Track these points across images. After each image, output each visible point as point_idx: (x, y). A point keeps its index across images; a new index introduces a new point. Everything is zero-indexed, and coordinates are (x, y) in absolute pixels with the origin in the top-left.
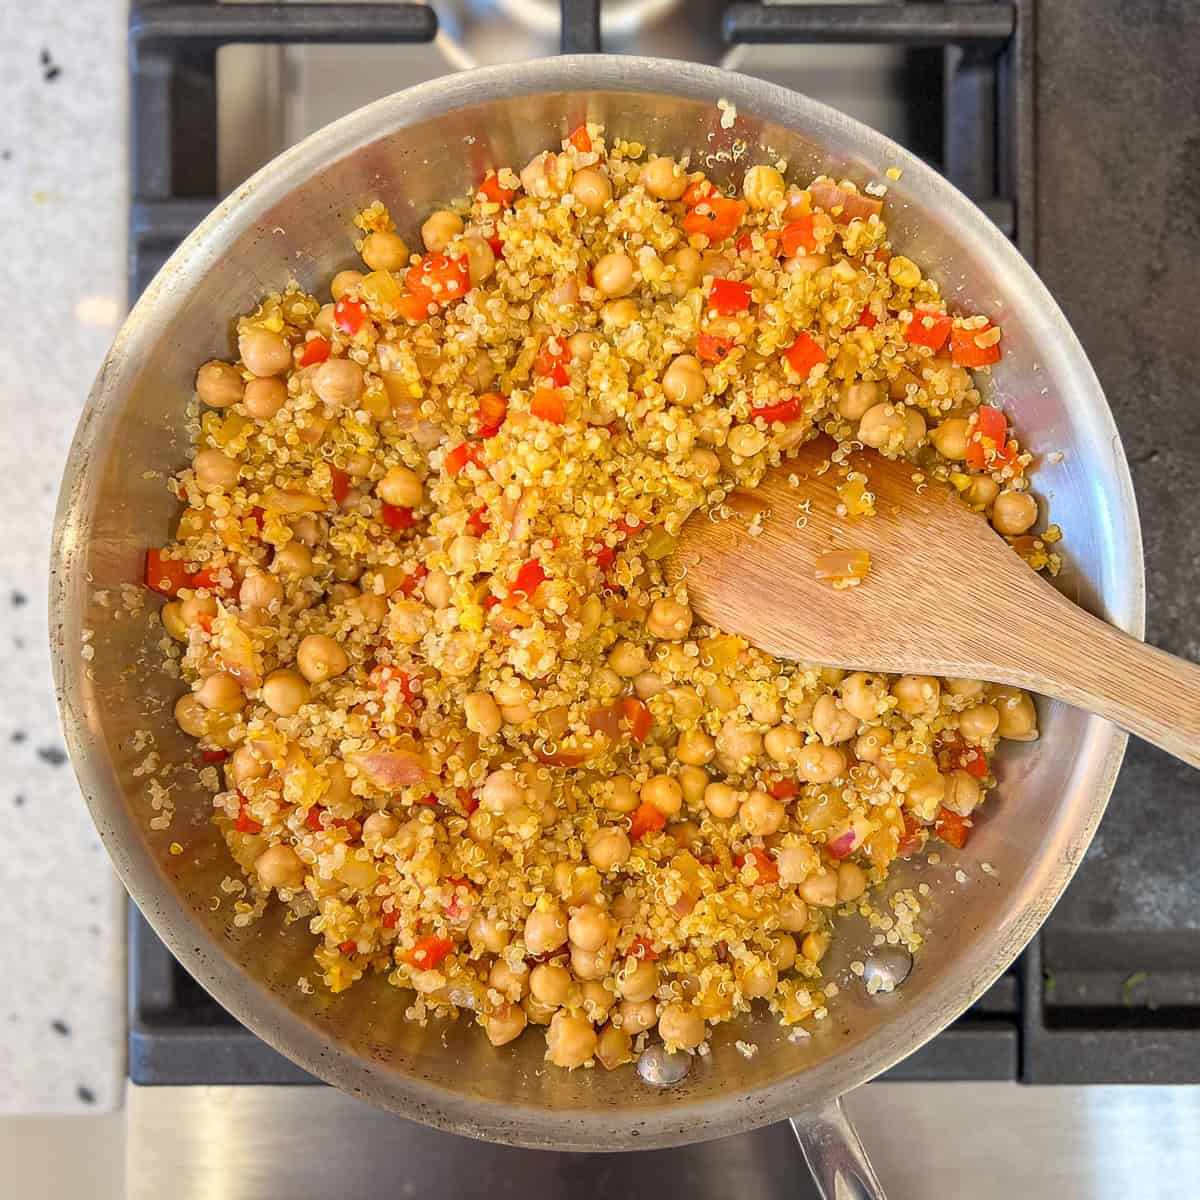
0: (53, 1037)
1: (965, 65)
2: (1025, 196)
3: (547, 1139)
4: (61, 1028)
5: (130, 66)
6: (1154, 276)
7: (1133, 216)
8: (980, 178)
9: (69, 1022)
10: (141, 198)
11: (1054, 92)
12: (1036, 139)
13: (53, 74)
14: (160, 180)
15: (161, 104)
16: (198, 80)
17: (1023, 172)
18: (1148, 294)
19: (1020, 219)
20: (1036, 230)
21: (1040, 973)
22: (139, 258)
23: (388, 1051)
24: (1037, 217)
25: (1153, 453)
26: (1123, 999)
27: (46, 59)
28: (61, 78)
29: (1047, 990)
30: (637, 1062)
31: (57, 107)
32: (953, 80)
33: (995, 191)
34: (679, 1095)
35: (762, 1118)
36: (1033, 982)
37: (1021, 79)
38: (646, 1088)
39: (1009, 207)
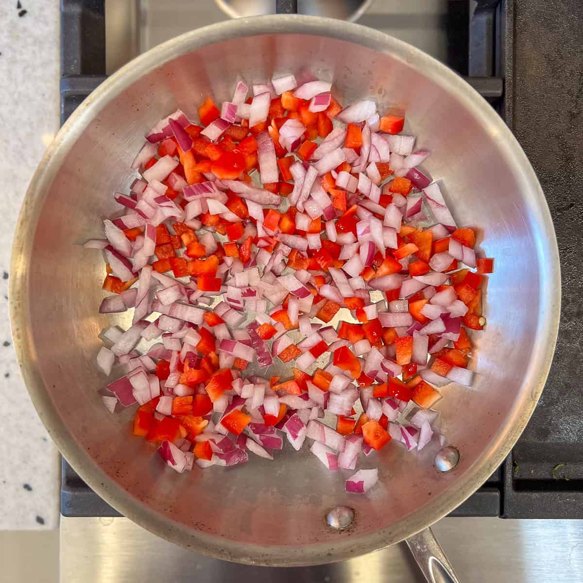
0: (24, 492)
1: (478, 11)
2: (508, 74)
3: (285, 561)
4: (27, 487)
5: (61, 9)
6: (573, 116)
7: (563, 86)
8: (485, 70)
9: (32, 485)
10: (66, 75)
11: (524, 23)
12: (514, 46)
13: (22, 13)
14: (76, 66)
15: (76, 28)
16: (97, 16)
17: (508, 64)
18: (570, 126)
19: (506, 87)
20: (514, 93)
21: (512, 463)
22: (64, 106)
23: (203, 525)
24: (514, 87)
25: (572, 205)
26: (552, 476)
27: (19, 6)
28: (26, 15)
29: (515, 471)
30: (326, 517)
31: (25, 30)
32: (473, 18)
33: (493, 75)
34: (349, 533)
35: (391, 541)
36: (509, 468)
37: (508, 17)
38: (332, 530)
39: (500, 82)
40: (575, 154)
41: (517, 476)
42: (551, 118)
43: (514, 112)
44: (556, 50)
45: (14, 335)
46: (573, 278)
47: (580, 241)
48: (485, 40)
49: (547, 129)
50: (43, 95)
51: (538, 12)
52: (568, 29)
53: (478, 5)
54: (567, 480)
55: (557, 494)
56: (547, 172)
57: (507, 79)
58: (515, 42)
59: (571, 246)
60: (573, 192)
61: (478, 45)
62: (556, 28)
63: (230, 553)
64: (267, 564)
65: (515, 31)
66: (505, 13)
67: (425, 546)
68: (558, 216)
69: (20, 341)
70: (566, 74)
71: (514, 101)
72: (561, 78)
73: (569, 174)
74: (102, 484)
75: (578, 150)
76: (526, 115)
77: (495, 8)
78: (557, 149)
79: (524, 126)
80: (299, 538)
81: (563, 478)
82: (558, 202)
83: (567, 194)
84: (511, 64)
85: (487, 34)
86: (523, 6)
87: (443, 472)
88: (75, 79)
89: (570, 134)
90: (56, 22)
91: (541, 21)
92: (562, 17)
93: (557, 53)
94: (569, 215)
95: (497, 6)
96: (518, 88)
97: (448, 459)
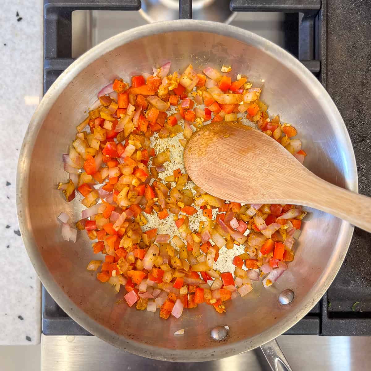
0: (19, 321)
1: (305, 19)
2: (323, 58)
4: (20, 318)
5: (44, 17)
6: (363, 84)
7: (357, 66)
8: (309, 55)
9: (23, 316)
10: (47, 57)
11: (333, 27)
12: (327, 41)
13: (20, 19)
14: (53, 52)
15: (54, 28)
16: (66, 22)
17: (323, 52)
18: (362, 91)
19: (322, 66)
20: (327, 70)
21: (327, 301)
22: (46, 77)
23: (133, 336)
24: (327, 66)
25: (363, 140)
26: (352, 309)
27: (18, 15)
28: (22, 20)
29: (329, 307)
30: (210, 333)
31: (21, 30)
32: (301, 24)
33: (314, 58)
34: (225, 342)
35: (251, 347)
36: (325, 304)
37: (323, 23)
38: (214, 341)
39: (318, 63)
40: (366, 108)
41: (330, 309)
42: (350, 86)
43: (327, 82)
44: (353, 44)
45: (18, 215)
46: (365, 185)
47: (368, 162)
48: (308, 37)
49: (348, 93)
50: (32, 70)
51: (341, 20)
52: (361, 31)
53: (304, 16)
54: (362, 312)
55: (355, 320)
56: (348, 119)
57: (322, 61)
58: (327, 39)
59: (363, 165)
60: (364, 131)
61: (304, 40)
62: (353, 30)
63: (151, 353)
64: (174, 360)
65: (327, 32)
66: (321, 20)
67: (272, 351)
68: (355, 146)
69: (22, 219)
70: (359, 59)
71: (327, 75)
72: (356, 61)
73: (361, 120)
74: (72, 309)
75: (367, 105)
76: (335, 84)
77: (315, 18)
78: (353, 105)
79: (333, 91)
80: (194, 345)
81: (359, 311)
82: (355, 138)
83: (360, 132)
84: (325, 52)
85: (310, 34)
86: (332, 17)
87: (284, 305)
88: (53, 60)
89: (362, 96)
90: (41, 25)
91: (343, 26)
92: (356, 23)
93: (353, 45)
94: (362, 146)
95: (316, 16)
96: (329, 67)
97: (287, 297)
